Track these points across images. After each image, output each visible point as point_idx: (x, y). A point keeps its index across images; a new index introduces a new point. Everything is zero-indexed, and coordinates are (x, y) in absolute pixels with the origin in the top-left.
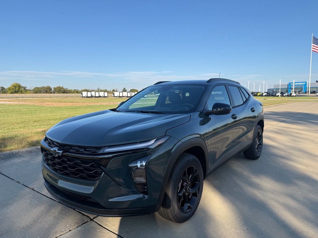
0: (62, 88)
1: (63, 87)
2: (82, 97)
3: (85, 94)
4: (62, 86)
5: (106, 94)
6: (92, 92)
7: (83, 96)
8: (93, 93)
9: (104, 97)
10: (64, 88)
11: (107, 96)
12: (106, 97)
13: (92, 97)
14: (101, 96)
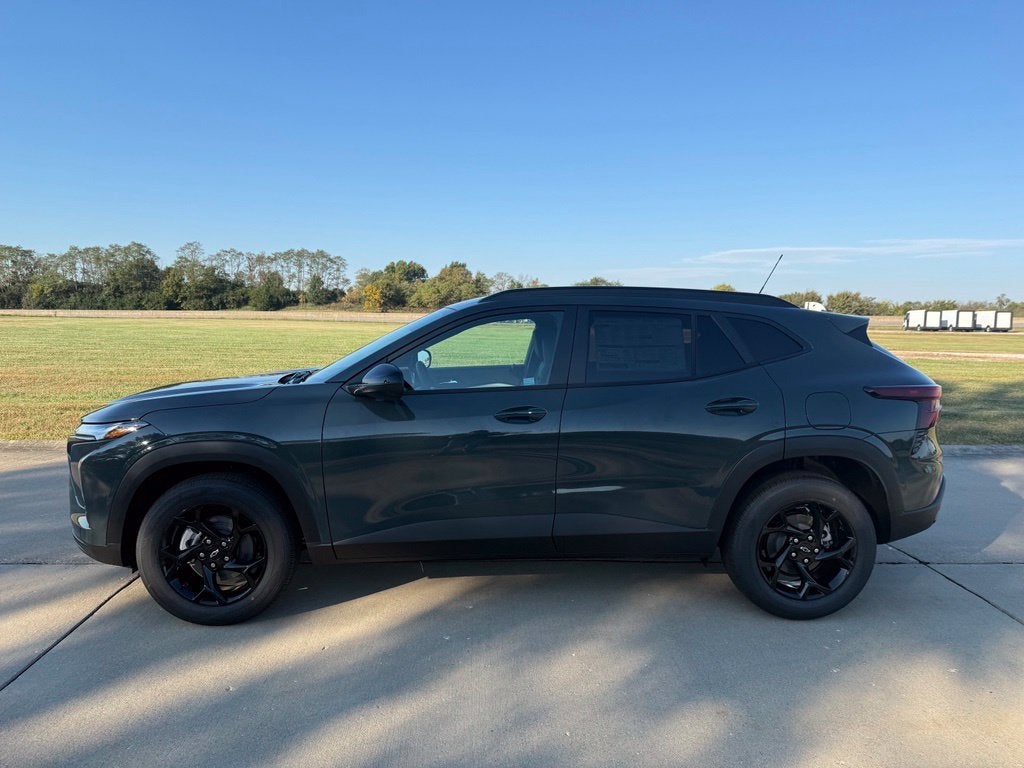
0: (856, 297)
1: (858, 294)
2: (908, 328)
3: (916, 318)
4: (854, 293)
5: (1004, 320)
6: (944, 312)
7: (910, 326)
8: (950, 317)
9: (995, 330)
10: (862, 297)
11: (1008, 326)
12: (1005, 330)
13: (945, 329)
14: (984, 326)
